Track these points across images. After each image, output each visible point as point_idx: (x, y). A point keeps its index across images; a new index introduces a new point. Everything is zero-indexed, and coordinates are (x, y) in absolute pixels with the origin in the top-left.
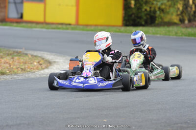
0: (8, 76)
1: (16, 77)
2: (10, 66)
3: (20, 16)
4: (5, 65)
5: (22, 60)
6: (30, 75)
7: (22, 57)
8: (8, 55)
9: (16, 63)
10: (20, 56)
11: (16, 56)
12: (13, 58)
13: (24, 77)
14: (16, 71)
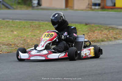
0: (106, 42)
1: (110, 43)
2: (107, 36)
3: (113, 4)
4: (104, 35)
5: (115, 32)
6: (119, 41)
7: (114, 31)
8: (106, 29)
9: (111, 34)
10: (113, 30)
11: (111, 30)
12: (109, 31)
13: (116, 43)
14: (111, 39)
